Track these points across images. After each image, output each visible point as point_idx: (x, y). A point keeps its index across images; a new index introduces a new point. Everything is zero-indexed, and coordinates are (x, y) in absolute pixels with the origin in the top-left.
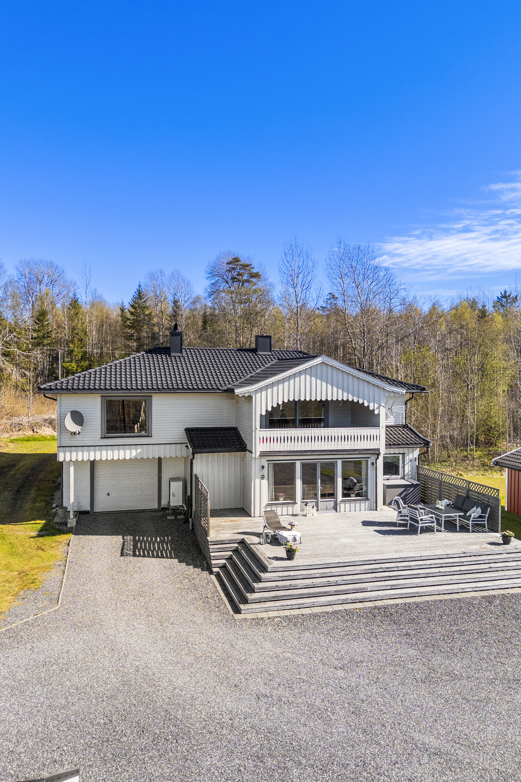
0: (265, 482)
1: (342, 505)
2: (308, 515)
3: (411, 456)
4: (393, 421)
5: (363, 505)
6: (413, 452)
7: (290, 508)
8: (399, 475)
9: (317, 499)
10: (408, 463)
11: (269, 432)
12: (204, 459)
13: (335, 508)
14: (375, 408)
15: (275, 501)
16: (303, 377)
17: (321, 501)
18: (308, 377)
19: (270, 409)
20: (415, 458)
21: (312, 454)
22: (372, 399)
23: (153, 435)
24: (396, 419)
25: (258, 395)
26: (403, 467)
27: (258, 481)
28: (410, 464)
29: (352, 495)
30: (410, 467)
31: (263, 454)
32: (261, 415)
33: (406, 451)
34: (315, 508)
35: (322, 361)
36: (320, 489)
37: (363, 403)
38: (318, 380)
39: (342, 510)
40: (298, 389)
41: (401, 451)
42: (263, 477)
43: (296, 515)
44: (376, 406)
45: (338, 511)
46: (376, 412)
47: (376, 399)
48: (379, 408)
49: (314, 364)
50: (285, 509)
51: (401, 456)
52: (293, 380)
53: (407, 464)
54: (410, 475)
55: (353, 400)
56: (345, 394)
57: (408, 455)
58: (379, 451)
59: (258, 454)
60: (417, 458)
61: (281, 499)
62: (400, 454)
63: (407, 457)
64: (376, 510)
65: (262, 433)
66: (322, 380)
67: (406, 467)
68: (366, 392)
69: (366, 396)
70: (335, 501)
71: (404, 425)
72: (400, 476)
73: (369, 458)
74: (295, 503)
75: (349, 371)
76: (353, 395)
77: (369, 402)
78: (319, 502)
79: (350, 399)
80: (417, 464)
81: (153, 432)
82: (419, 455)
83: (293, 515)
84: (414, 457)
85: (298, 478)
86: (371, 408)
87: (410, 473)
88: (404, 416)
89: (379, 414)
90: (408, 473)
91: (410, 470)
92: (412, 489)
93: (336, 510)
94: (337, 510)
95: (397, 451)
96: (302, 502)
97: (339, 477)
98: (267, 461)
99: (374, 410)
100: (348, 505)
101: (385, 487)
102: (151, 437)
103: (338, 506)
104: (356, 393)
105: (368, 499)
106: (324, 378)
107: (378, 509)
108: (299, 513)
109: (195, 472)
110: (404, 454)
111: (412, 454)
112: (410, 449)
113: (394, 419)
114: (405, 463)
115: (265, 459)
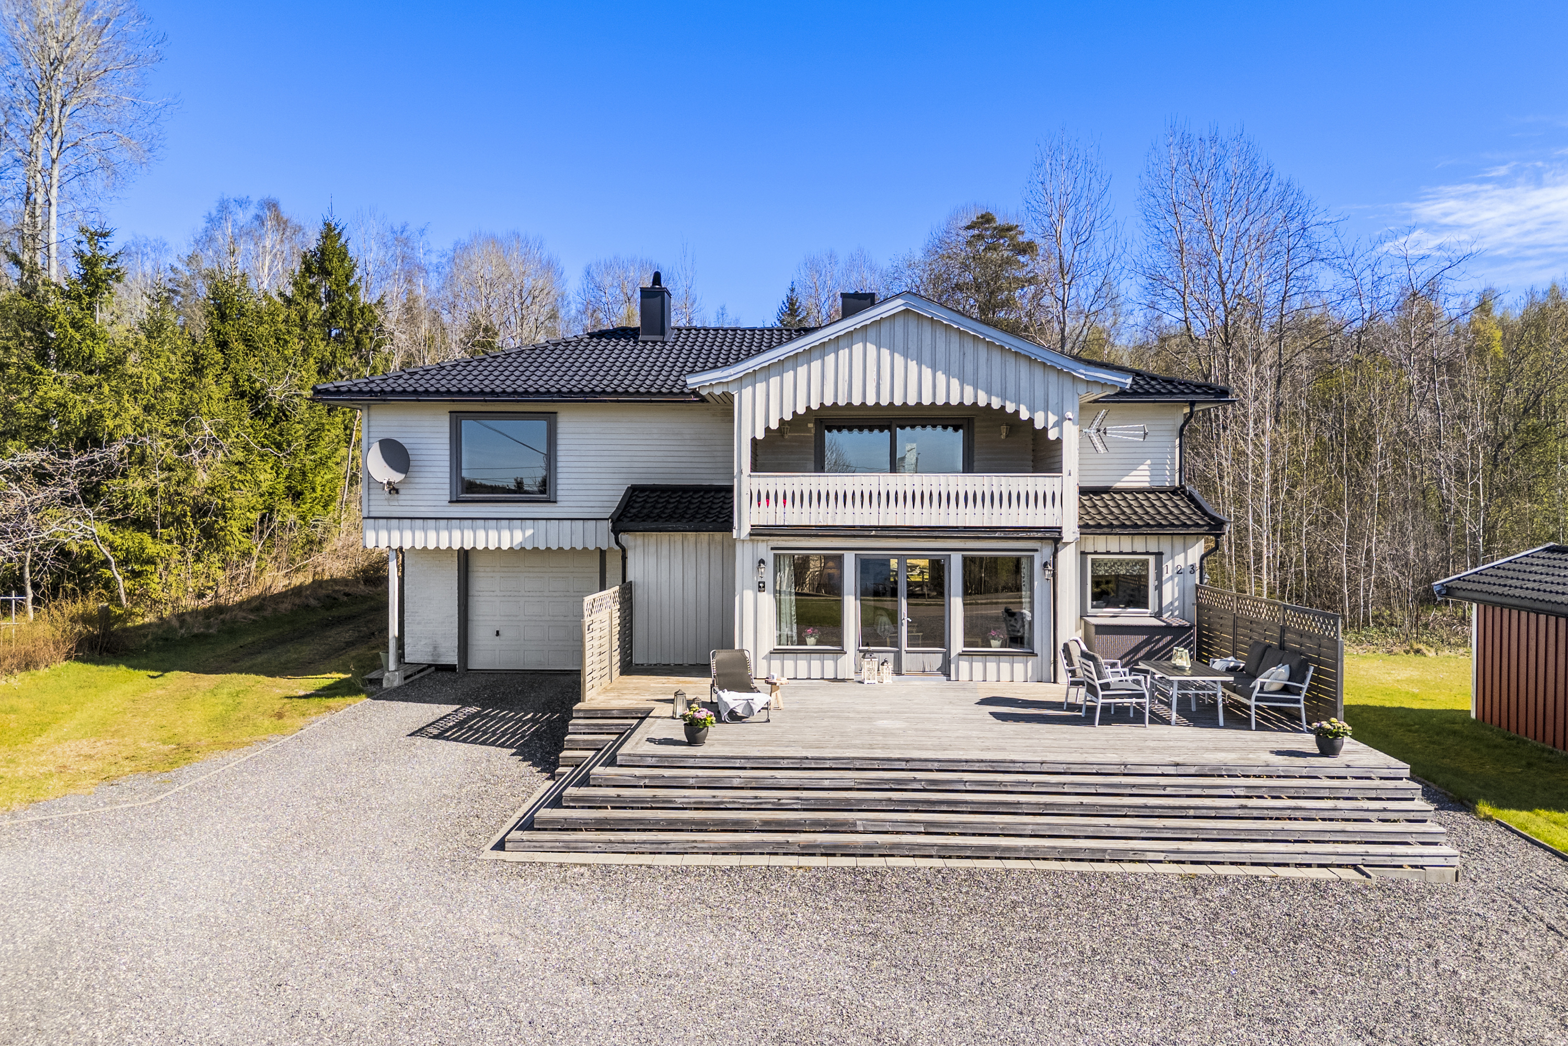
0: (767, 600)
1: (964, 665)
2: (866, 682)
3: (1179, 560)
4: (1148, 479)
5: (1019, 667)
6: (1185, 551)
7: (829, 664)
8: (1147, 608)
9: (896, 643)
10: (1172, 578)
11: (774, 479)
12: (652, 549)
13: (945, 670)
14: (1050, 426)
15: (798, 645)
16: (858, 348)
17: (907, 652)
18: (871, 348)
19: (774, 425)
20: (1193, 566)
21: (879, 533)
22: (1039, 401)
23: (559, 499)
24: (1155, 472)
25: (747, 392)
26: (1159, 588)
27: (749, 595)
28: (1176, 580)
29: (993, 642)
30: (1176, 589)
31: (758, 532)
32: (754, 440)
33: (1165, 545)
34: (890, 666)
35: (903, 308)
36: (905, 623)
37: (1017, 412)
38: (896, 355)
39: (964, 676)
40: (847, 377)
41: (1153, 544)
42: (761, 587)
43: (843, 680)
44: (1052, 419)
45: (953, 677)
46: (1052, 435)
47: (1053, 399)
48: (1059, 424)
49: (884, 316)
50: (816, 664)
51: (1152, 559)
52: (832, 356)
53: (1168, 580)
54: (1177, 608)
55: (989, 405)
56: (969, 390)
57: (1172, 558)
58: (1060, 533)
59: (746, 530)
60: (1198, 565)
61: (811, 640)
62: (1147, 553)
63: (1170, 563)
64: (1055, 682)
65: (755, 481)
66: (906, 356)
67: (1167, 588)
68: (1024, 383)
69: (1025, 394)
70: (944, 654)
71: (1177, 489)
72: (1149, 611)
73: (1036, 550)
74: (843, 652)
75: (974, 330)
76: (989, 393)
77: (1032, 410)
78: (903, 653)
79: (982, 403)
80: (1198, 582)
81: (559, 493)
82: (1202, 559)
83: (835, 680)
84: (1190, 563)
85: (848, 594)
86: (1039, 425)
87: (1176, 604)
88: (1177, 467)
89: (1059, 441)
90: (1172, 603)
91: (1176, 595)
92: (1169, 638)
93: (948, 675)
94: (949, 675)
95: (1139, 544)
96: (861, 651)
97: (956, 596)
98: (772, 549)
99: (1045, 429)
100: (978, 666)
101: (1093, 629)
102: (555, 502)
103: (953, 667)
104: (996, 386)
105: (1033, 654)
106: (912, 350)
107: (1059, 680)
108: (852, 676)
109: (630, 578)
110: (1159, 555)
111: (1183, 555)
112: (1178, 541)
113: (1148, 473)
114: (1164, 579)
115: (765, 544)
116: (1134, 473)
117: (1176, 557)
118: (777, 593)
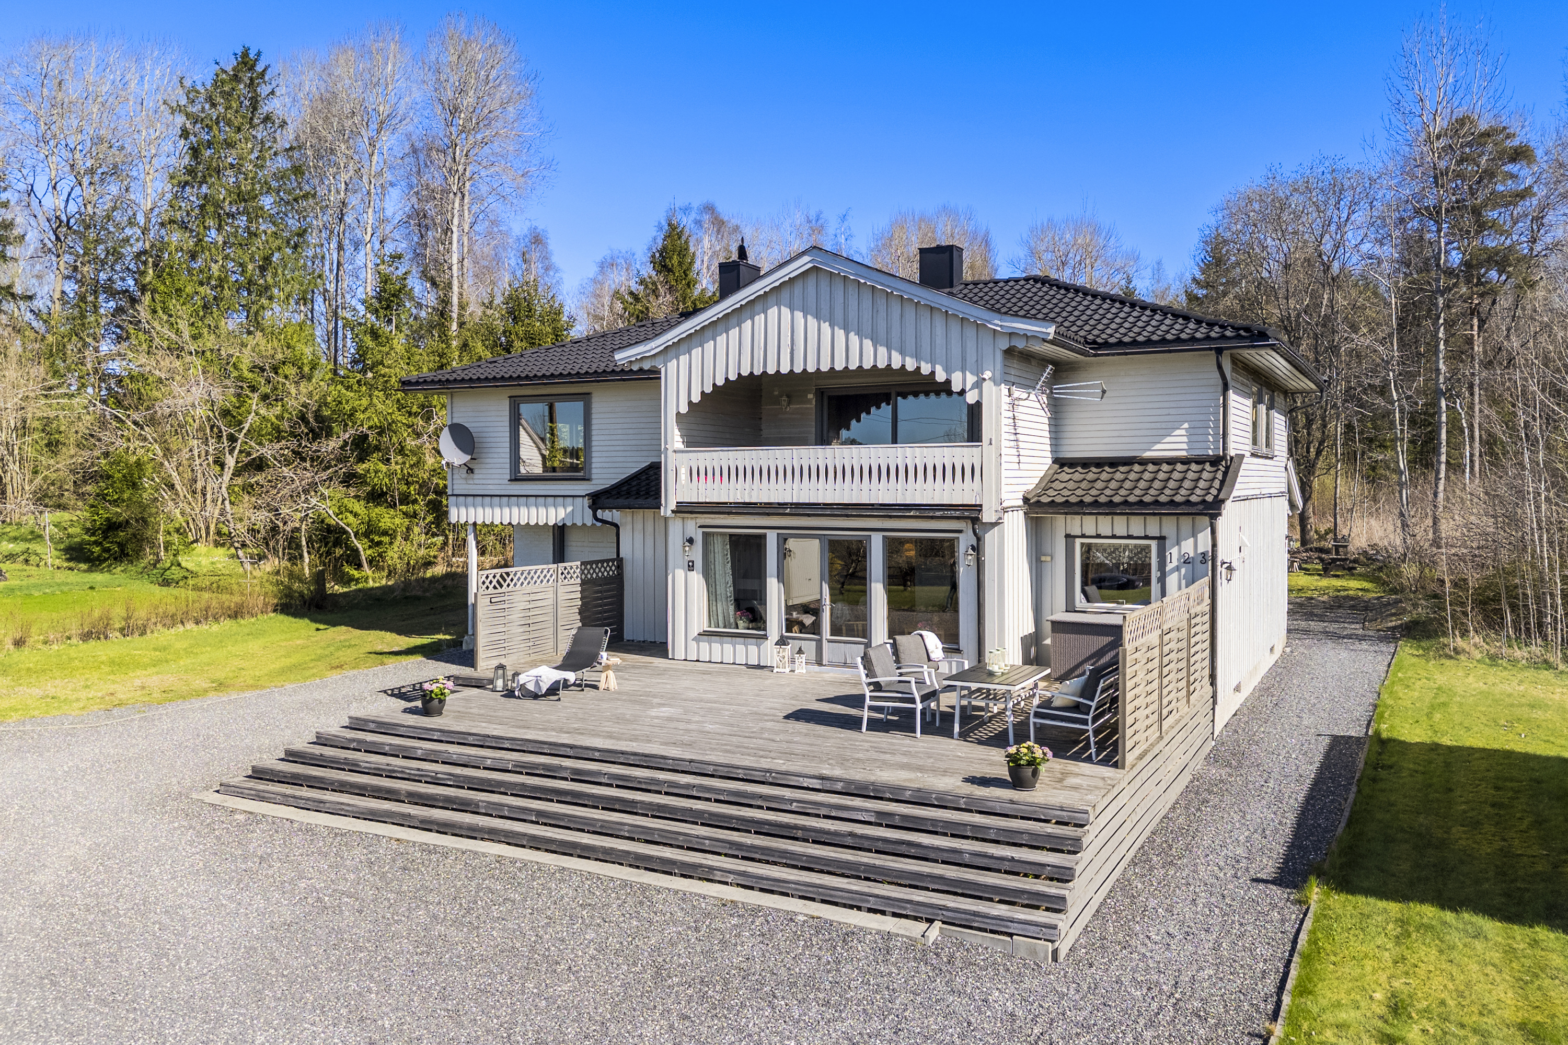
0: (697, 579)
3: (1188, 547)
4: (1185, 446)
6: (1194, 535)
7: (753, 650)
8: (1148, 603)
9: (819, 632)
10: (1178, 569)
11: (694, 454)
12: (633, 523)
14: (969, 387)
16: (773, 312)
17: (829, 641)
18: (785, 311)
19: (696, 399)
20: (1204, 554)
21: (794, 511)
22: (955, 360)
23: (593, 476)
24: (1195, 438)
25: (672, 365)
26: (1163, 580)
27: (680, 574)
28: (1183, 571)
30: (1184, 582)
31: (685, 509)
32: (678, 414)
33: (1169, 527)
34: (811, 654)
35: (810, 265)
36: (826, 608)
37: (933, 373)
38: (809, 317)
40: (762, 344)
41: (1154, 528)
42: (691, 567)
43: (763, 668)
44: (971, 379)
46: (972, 398)
47: (971, 358)
48: (978, 385)
49: (792, 275)
50: (739, 648)
51: (1154, 544)
52: (749, 322)
53: (1172, 571)
55: (903, 366)
56: (882, 351)
57: (1178, 543)
58: (973, 511)
59: (672, 506)
60: (1208, 553)
62: (1146, 537)
63: (1173, 550)
65: (679, 456)
66: (818, 317)
67: (1170, 581)
68: (940, 339)
69: (940, 352)
70: (865, 645)
73: (960, 531)
74: (765, 637)
76: (903, 353)
77: (948, 370)
78: (825, 642)
79: (896, 365)
81: (594, 471)
83: (759, 667)
84: (1200, 550)
85: (772, 576)
86: (956, 387)
89: (978, 405)
95: (1137, 526)
97: (877, 581)
98: (700, 527)
99: (963, 392)
102: (590, 480)
104: (910, 345)
105: (957, 650)
106: (825, 310)
109: (620, 554)
110: (1161, 539)
111: (1191, 540)
112: (1186, 522)
113: (1185, 439)
114: (1167, 569)
115: (693, 522)
116: (1168, 439)
117: (1183, 543)
118: (707, 574)
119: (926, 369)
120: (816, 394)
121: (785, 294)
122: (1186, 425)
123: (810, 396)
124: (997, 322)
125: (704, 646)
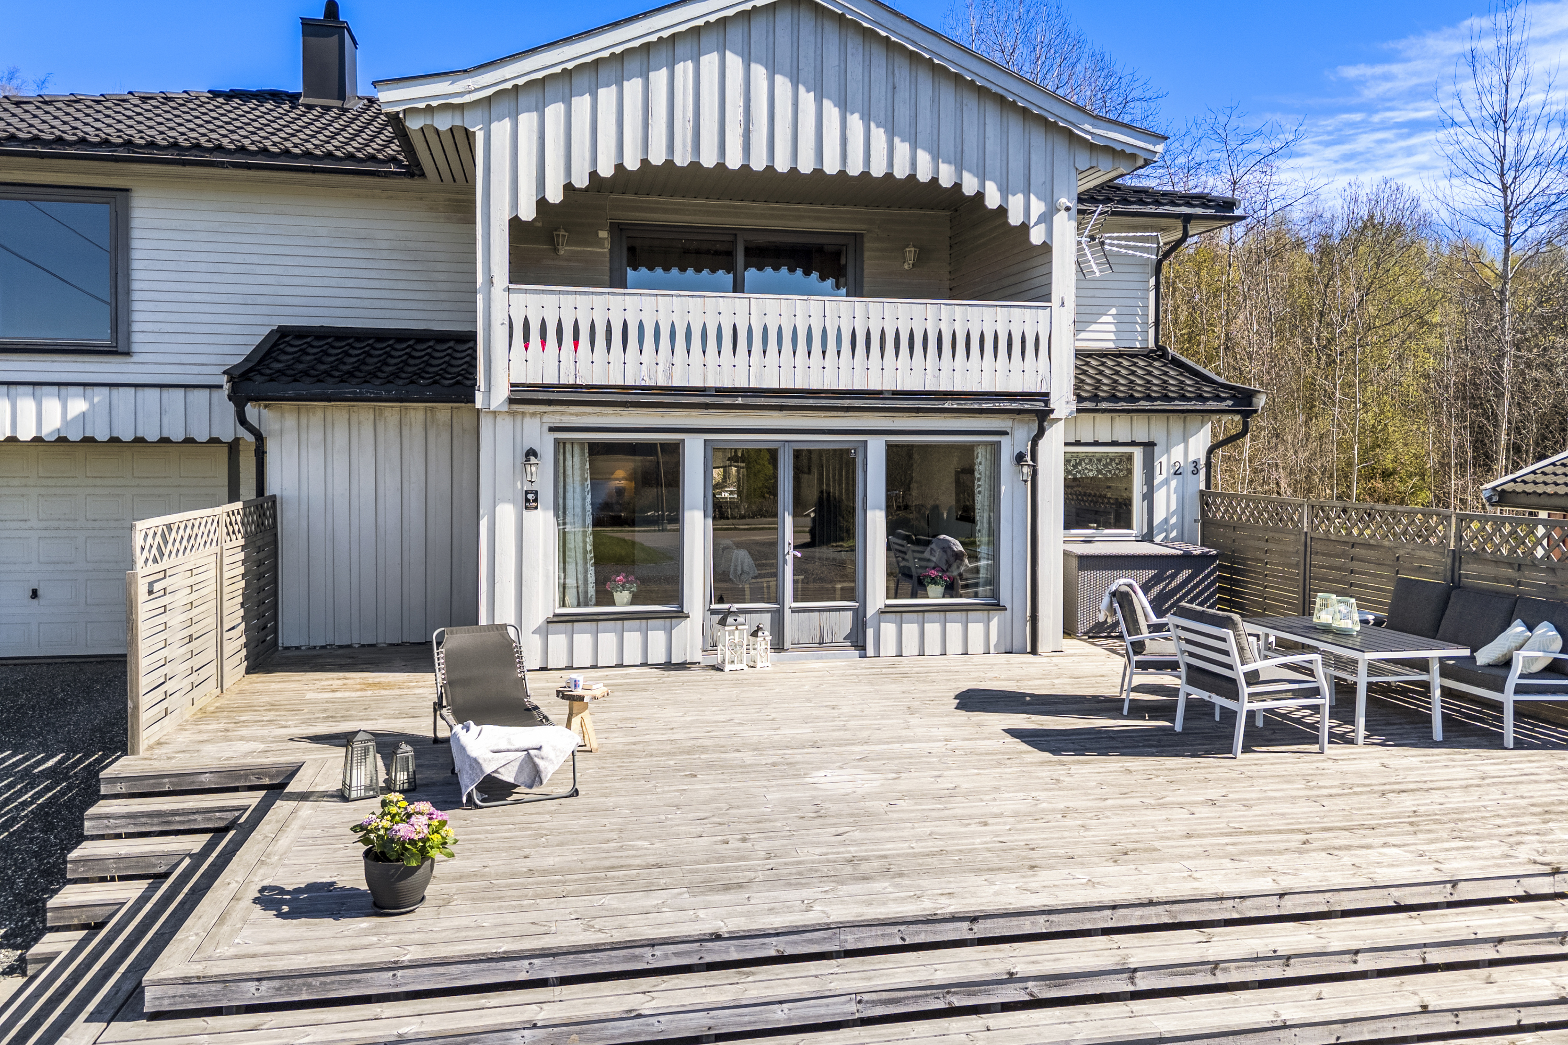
0: (541, 524)
1: (888, 629)
2: (728, 667)
3: (1177, 453)
4: (1112, 337)
5: (976, 629)
6: (1185, 441)
7: (657, 638)
8: (1129, 526)
9: (777, 598)
10: (1166, 482)
11: (554, 297)
12: (316, 435)
13: (857, 641)
14: (1033, 220)
15: (598, 604)
16: (707, 58)
17: (794, 611)
18: (734, 62)
19: (555, 195)
20: (1196, 463)
21: (750, 401)
22: (1016, 177)
23: (135, 348)
24: (1122, 327)
25: (501, 129)
26: (1149, 497)
27: (507, 513)
28: (1173, 483)
29: (932, 589)
30: (1174, 498)
31: (525, 397)
32: (515, 223)
33: (1155, 430)
34: (766, 636)
36: (790, 559)
37: (980, 196)
38: (779, 78)
39: (889, 646)
40: (690, 114)
41: (1140, 429)
42: (530, 500)
43: (683, 666)
44: (1037, 207)
45: (870, 651)
46: (1037, 236)
47: (1038, 176)
48: (1047, 219)
50: (633, 638)
51: (1138, 454)
52: (664, 70)
53: (1162, 484)
54: (1174, 527)
55: (934, 179)
56: (902, 149)
57: (1168, 451)
58: (1047, 403)
59: (501, 394)
60: (1203, 462)
61: (621, 597)
62: (1133, 444)
63: (1164, 459)
64: (1034, 651)
65: (518, 299)
66: (794, 80)
67: (1160, 497)
68: (992, 146)
69: (993, 162)
70: (855, 611)
71: (1152, 351)
72: (1134, 532)
73: (1005, 433)
74: (681, 615)
75: (914, 43)
76: (936, 158)
77: (1005, 191)
78: (787, 612)
79: (923, 176)
80: (1202, 486)
81: (136, 337)
82: (1211, 451)
83: (669, 666)
84: (1191, 458)
85: (692, 508)
86: (1015, 219)
87: (1173, 520)
88: (1152, 319)
89: (1046, 248)
90: (1166, 521)
91: (1173, 507)
92: (1185, 573)
93: (861, 647)
94: (863, 648)
95: (1122, 430)
96: (714, 612)
97: (875, 510)
98: (552, 429)
99: (1025, 228)
100: (911, 630)
101: (1074, 563)
102: (128, 354)
103: (870, 632)
104: (948, 144)
105: (997, 606)
107: (1040, 649)
108: (698, 656)
109: (272, 487)
110: (1149, 446)
111: (1182, 445)
112: (1176, 425)
113: (1112, 328)
114: (1156, 482)
115: (536, 421)
116: (1094, 327)
117: (1173, 450)
118: (560, 510)
119: (970, 186)
120: (611, 232)
121: (735, 34)
122: (1113, 311)
123: (603, 234)
124: (1087, 127)
125: (558, 641)
